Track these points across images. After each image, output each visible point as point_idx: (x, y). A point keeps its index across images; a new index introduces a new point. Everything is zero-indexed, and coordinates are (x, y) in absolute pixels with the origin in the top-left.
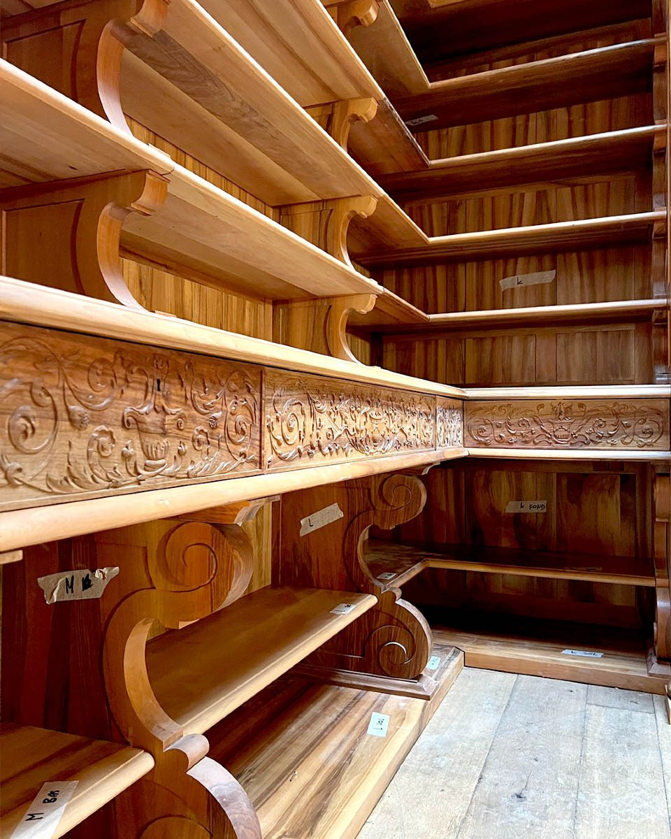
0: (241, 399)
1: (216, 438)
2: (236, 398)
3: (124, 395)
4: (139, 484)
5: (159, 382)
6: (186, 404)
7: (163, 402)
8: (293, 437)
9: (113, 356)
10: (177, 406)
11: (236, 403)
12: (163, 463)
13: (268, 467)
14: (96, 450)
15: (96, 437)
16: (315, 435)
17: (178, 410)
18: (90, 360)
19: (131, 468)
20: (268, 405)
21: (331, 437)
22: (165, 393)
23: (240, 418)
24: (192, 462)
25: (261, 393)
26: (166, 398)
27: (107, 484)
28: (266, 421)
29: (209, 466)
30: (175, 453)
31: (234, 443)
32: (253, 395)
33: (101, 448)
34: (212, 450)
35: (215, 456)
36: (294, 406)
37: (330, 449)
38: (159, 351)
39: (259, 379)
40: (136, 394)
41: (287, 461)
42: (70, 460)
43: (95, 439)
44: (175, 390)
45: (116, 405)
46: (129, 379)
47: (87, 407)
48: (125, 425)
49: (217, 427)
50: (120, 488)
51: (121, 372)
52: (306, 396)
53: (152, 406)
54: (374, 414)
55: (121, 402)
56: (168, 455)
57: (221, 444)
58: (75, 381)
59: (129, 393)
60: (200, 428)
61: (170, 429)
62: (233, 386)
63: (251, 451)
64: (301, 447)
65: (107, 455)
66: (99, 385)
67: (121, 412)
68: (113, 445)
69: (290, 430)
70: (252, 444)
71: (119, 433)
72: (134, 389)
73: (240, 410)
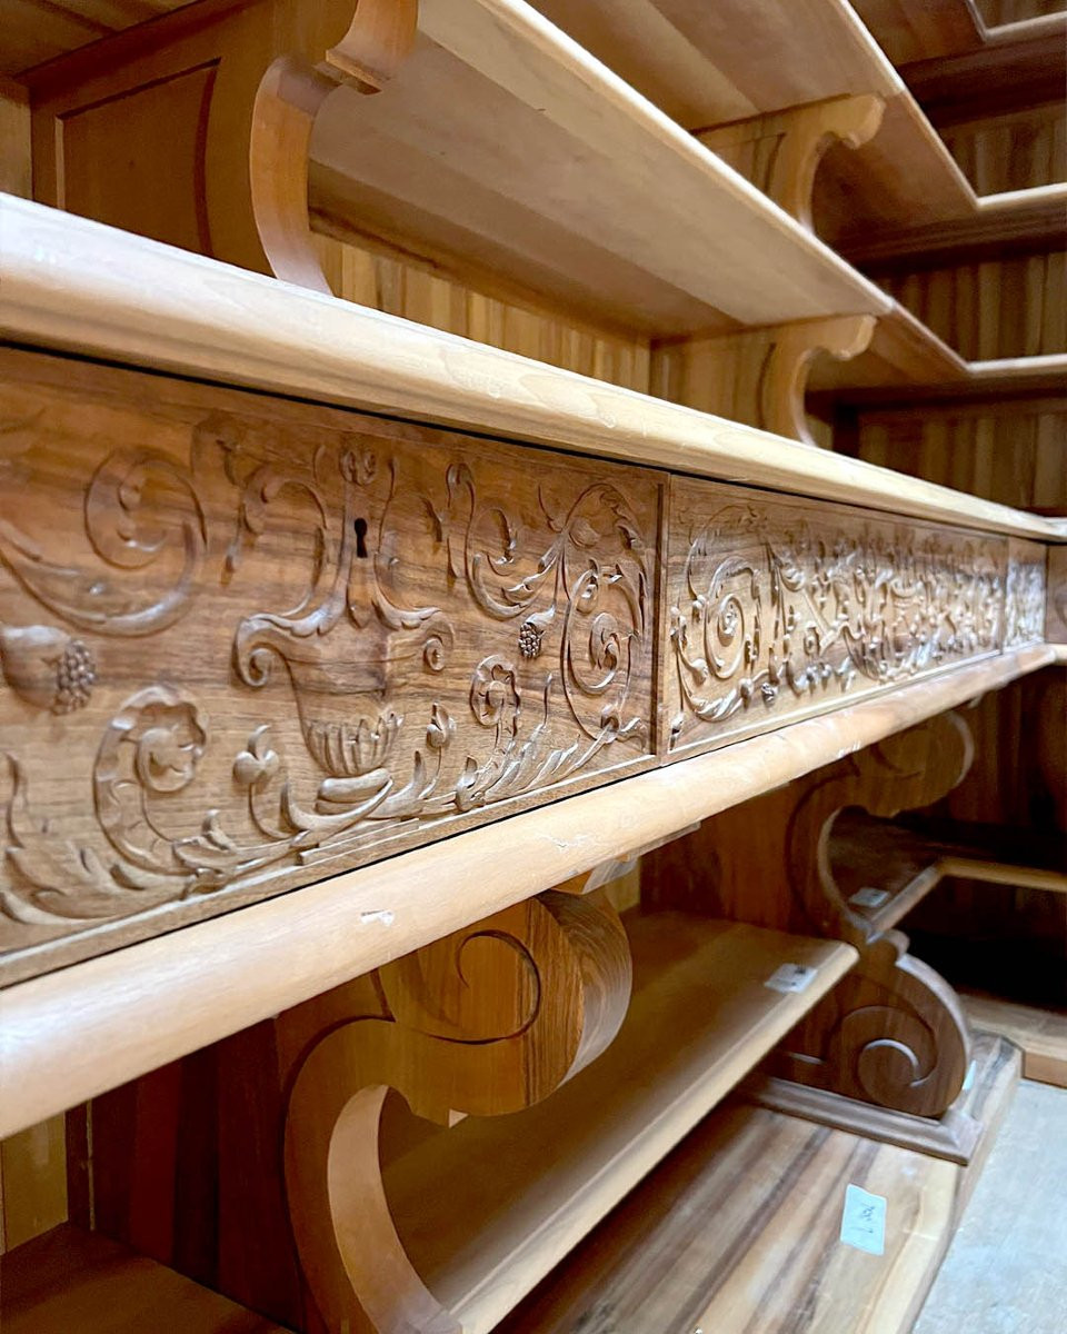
0: (606, 569)
1: (539, 682)
2: (594, 567)
3: (236, 577)
4: (300, 861)
5: (361, 527)
6: (450, 592)
7: (375, 591)
8: (731, 660)
9: (188, 441)
10: (425, 599)
11: (593, 581)
12: (379, 782)
13: (672, 746)
14: (130, 775)
15: (127, 732)
16: (779, 650)
17: (426, 612)
18: (96, 457)
19: (267, 814)
20: (675, 579)
21: (813, 650)
22: (383, 563)
23: (602, 620)
24: (471, 763)
25: (658, 548)
26: (388, 579)
27: (177, 883)
28: (668, 626)
29: (518, 766)
30: (416, 743)
31: (586, 693)
32: (637, 557)
33: (148, 768)
34: (524, 717)
35: (534, 735)
36: (736, 579)
37: (810, 678)
38: (360, 424)
39: (653, 512)
40: (281, 572)
41: (715, 722)
42: (18, 828)
43: (124, 737)
44: (416, 553)
45: (206, 613)
46: (255, 523)
47: (84, 628)
48: (242, 675)
49: (540, 653)
50: (229, 889)
51: (222, 497)
52: (761, 550)
53: (339, 608)
54: (900, 584)
55: (224, 600)
56: (396, 754)
57: (552, 698)
58: (25, 532)
59: (256, 569)
60: (491, 661)
61: (401, 675)
62: (586, 533)
63: (629, 709)
64: (748, 682)
65: (178, 785)
66: (132, 544)
67: (227, 632)
68: (199, 751)
69: (725, 640)
70: (632, 689)
71: (219, 705)
72: (270, 552)
73: (604, 598)
